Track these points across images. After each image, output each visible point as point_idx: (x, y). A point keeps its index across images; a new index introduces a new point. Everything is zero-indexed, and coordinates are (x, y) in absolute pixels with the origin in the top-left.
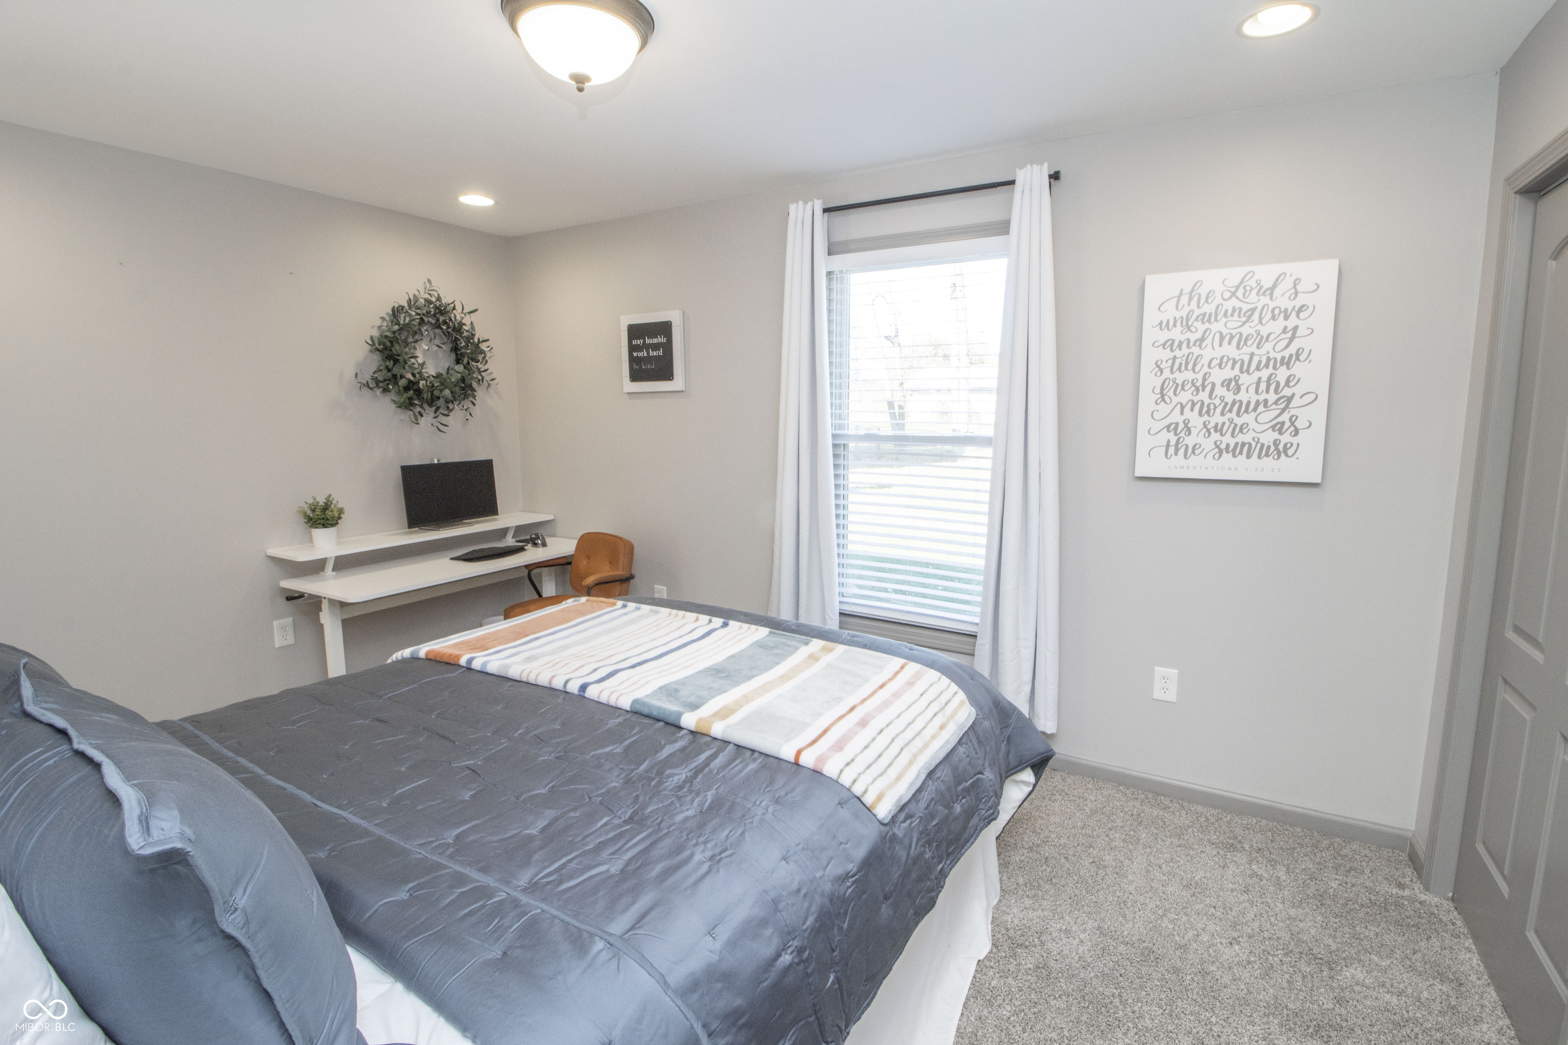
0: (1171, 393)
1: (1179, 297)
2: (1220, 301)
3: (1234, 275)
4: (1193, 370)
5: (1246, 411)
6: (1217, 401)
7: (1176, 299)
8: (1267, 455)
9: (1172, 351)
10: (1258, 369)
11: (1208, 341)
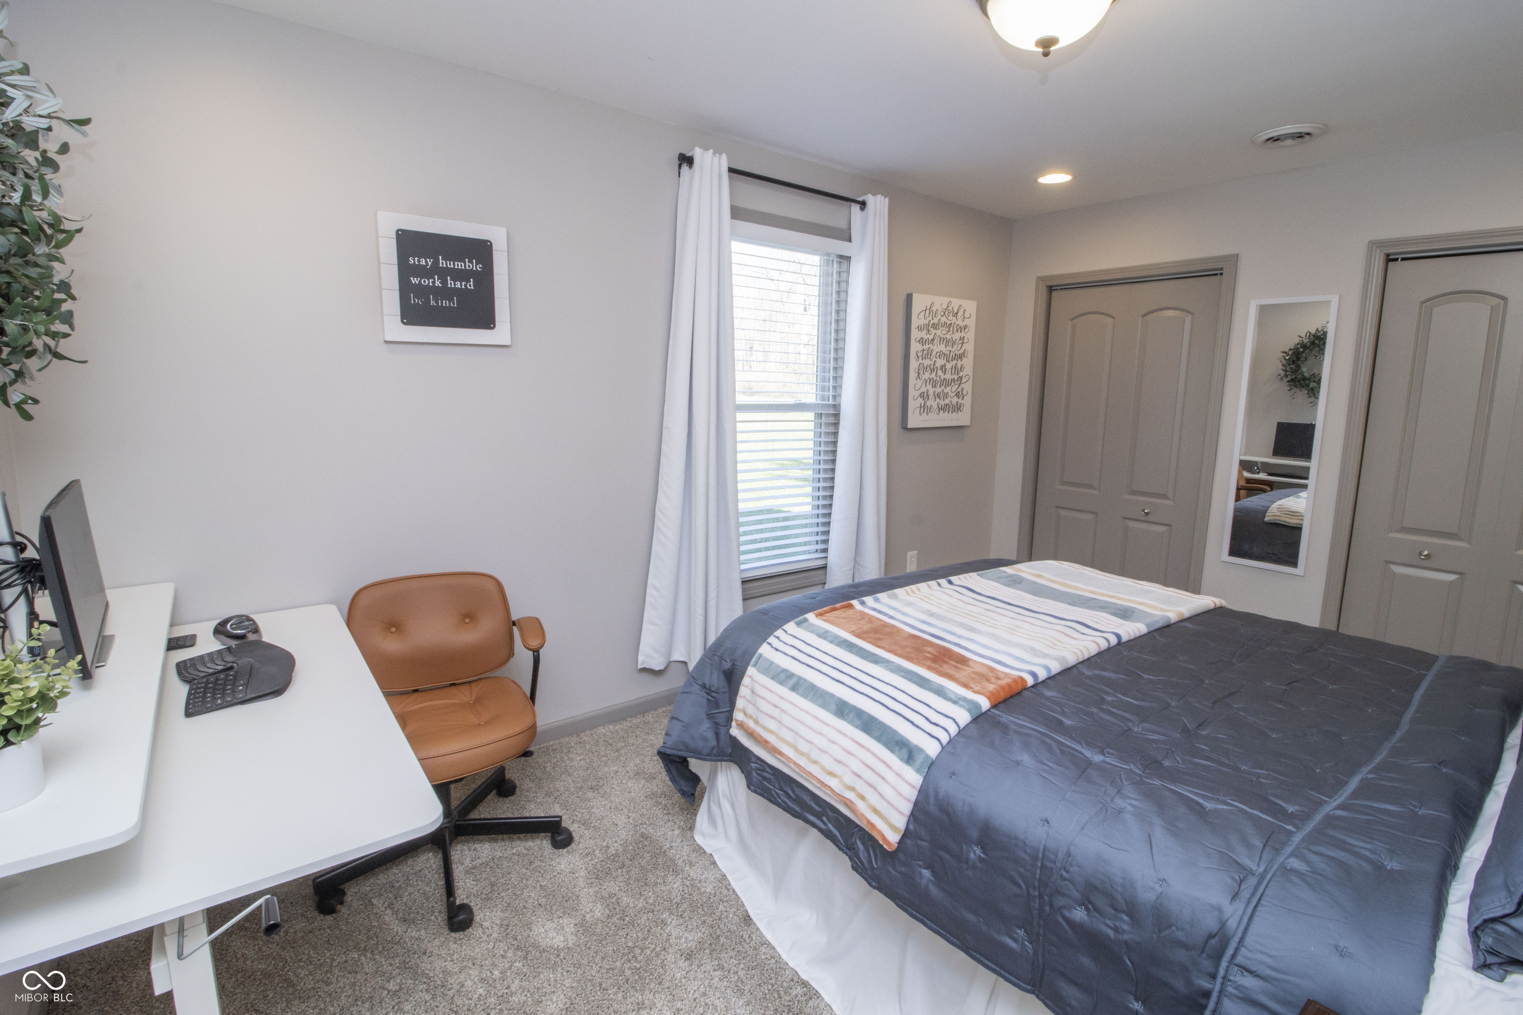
0: (922, 373)
1: (925, 310)
2: (940, 317)
3: (945, 301)
4: (930, 358)
5: (948, 385)
6: (938, 379)
7: (924, 312)
8: (954, 411)
9: (923, 345)
10: (952, 360)
11: (935, 341)
